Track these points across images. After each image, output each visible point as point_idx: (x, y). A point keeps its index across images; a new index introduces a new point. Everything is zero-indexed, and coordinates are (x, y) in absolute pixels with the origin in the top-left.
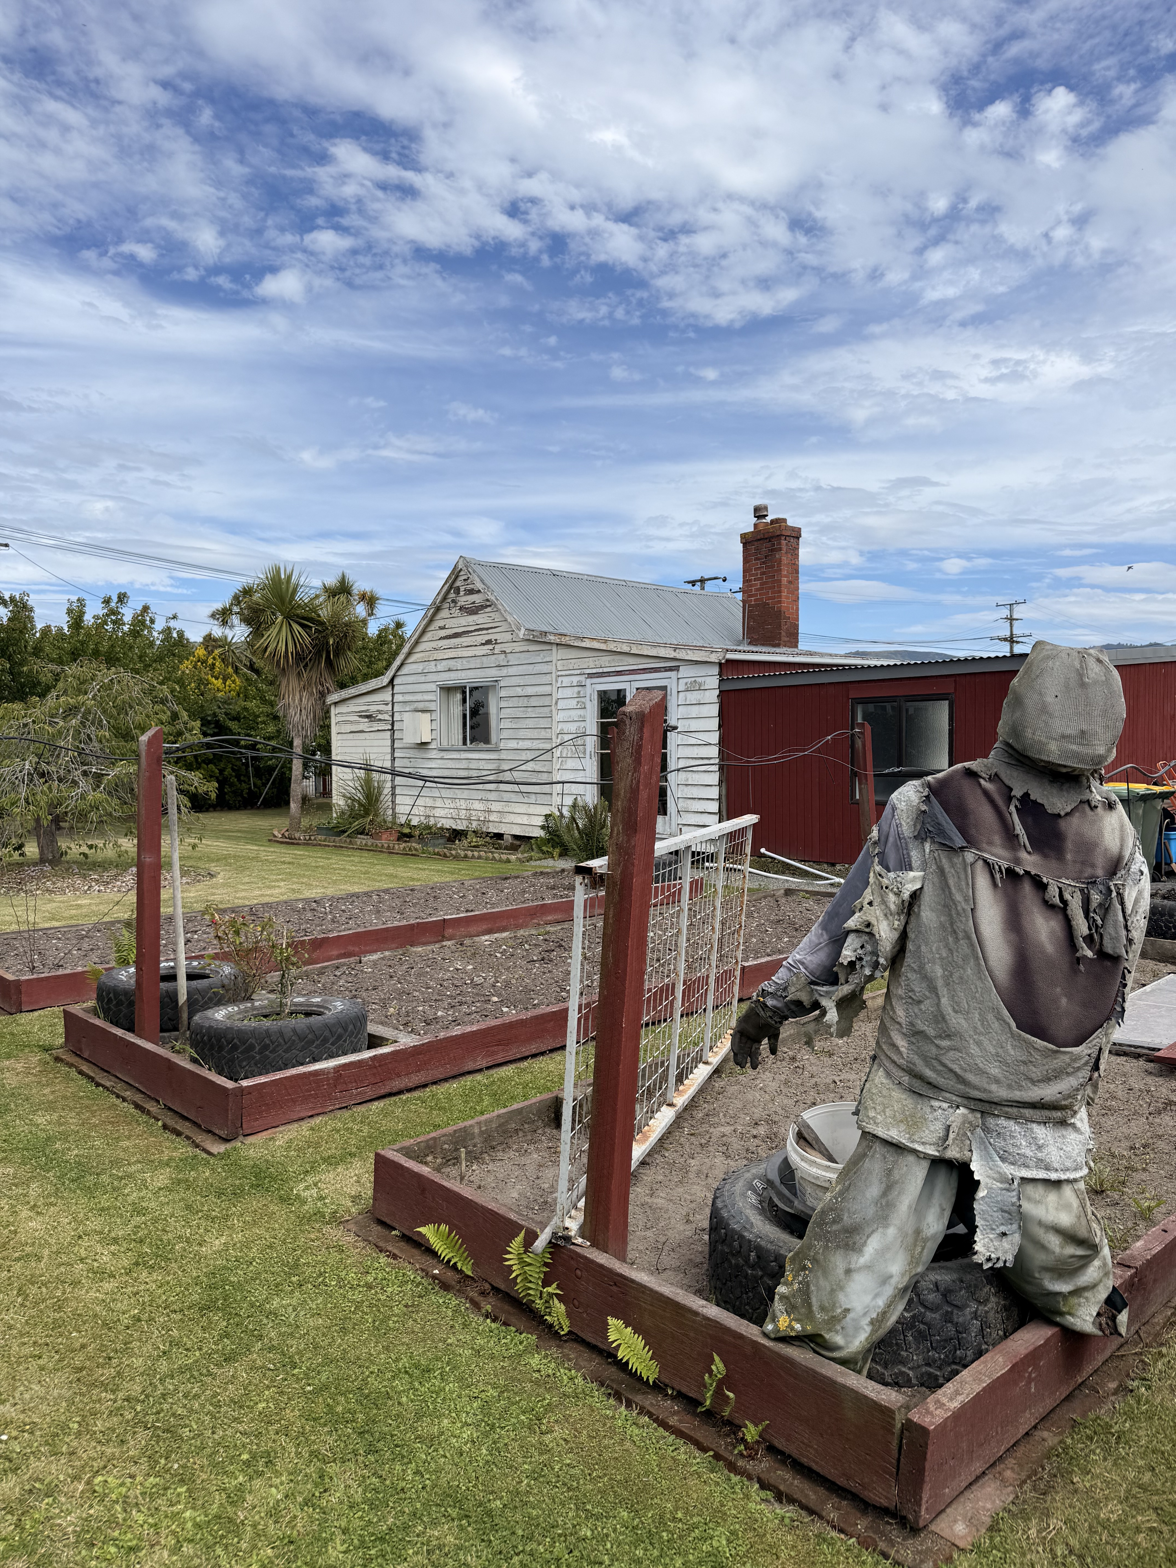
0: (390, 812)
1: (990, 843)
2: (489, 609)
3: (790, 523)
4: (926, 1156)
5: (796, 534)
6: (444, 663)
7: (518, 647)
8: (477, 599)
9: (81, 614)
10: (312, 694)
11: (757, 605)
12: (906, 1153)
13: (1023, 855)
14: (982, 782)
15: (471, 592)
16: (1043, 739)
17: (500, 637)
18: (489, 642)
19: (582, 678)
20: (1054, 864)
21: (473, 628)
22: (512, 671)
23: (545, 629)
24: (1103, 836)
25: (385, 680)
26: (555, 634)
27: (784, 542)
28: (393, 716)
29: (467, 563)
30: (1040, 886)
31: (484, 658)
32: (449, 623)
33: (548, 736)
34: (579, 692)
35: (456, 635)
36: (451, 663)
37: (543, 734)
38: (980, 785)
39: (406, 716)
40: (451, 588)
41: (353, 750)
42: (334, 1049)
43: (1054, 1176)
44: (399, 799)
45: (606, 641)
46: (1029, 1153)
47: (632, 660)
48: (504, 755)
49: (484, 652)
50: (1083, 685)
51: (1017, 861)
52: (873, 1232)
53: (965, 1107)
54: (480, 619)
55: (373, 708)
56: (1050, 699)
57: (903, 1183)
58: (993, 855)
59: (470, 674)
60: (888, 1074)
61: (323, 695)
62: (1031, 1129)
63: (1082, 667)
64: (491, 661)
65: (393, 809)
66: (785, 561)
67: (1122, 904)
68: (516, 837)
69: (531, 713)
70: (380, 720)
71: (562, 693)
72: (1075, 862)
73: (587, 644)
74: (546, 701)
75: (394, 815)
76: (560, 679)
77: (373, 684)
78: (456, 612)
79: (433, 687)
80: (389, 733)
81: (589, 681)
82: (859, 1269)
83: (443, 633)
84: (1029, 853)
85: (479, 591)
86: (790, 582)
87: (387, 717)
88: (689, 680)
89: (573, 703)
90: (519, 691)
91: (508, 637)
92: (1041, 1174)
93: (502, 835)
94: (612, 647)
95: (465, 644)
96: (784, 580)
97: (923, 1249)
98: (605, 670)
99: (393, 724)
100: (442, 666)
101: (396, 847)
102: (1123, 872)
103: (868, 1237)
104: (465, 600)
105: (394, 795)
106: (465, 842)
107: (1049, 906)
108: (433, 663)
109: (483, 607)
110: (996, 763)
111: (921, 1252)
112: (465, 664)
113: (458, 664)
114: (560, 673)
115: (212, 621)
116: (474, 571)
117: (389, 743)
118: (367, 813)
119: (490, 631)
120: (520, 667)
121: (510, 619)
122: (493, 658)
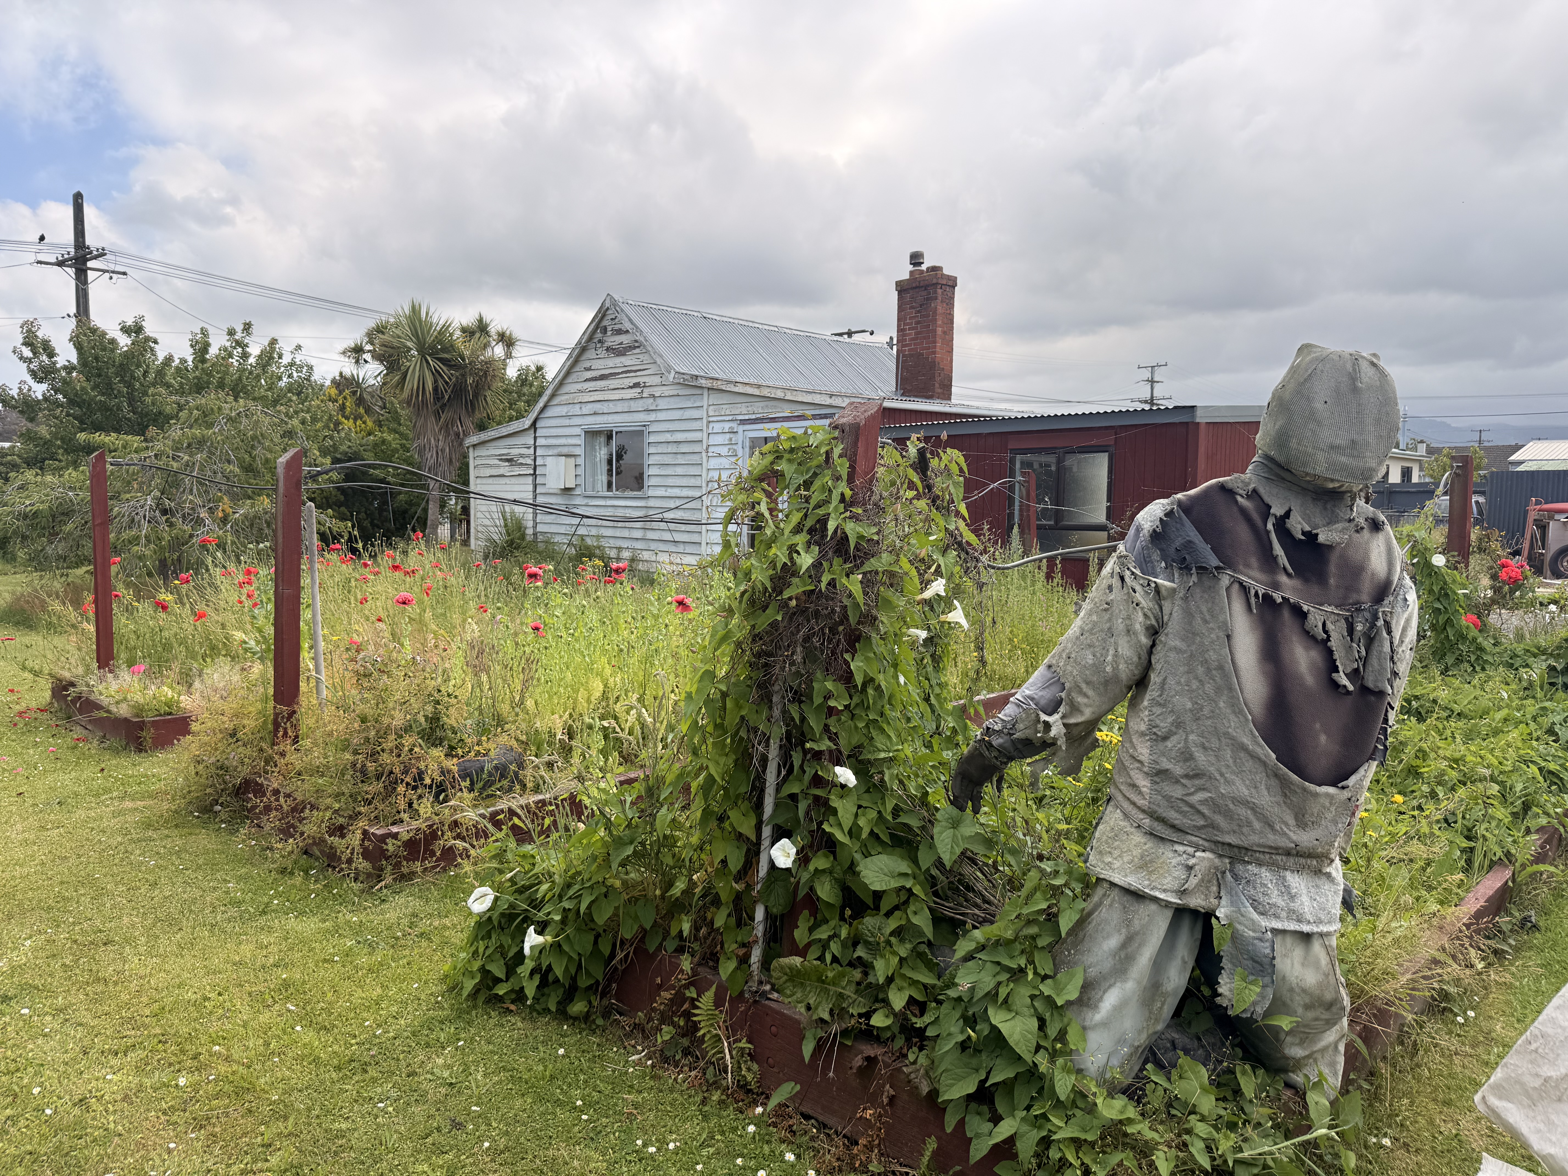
1: (1248, 566)
2: (637, 351)
3: (946, 272)
4: (1167, 904)
5: (952, 283)
6: (590, 406)
7: (668, 391)
8: (625, 339)
9: (206, 347)
10: (449, 436)
11: (911, 356)
12: (1147, 902)
13: (1283, 579)
14: (1239, 498)
15: (619, 332)
16: (1310, 450)
17: (649, 381)
18: (636, 385)
19: (734, 425)
20: (1316, 589)
21: (620, 370)
22: (661, 416)
23: (697, 373)
24: (1369, 559)
25: (527, 422)
26: (707, 378)
27: (939, 291)
28: (535, 460)
29: (615, 302)
30: (1301, 615)
31: (632, 402)
32: (595, 364)
33: (698, 483)
34: (731, 439)
35: (603, 377)
36: (598, 407)
37: (692, 482)
38: (1236, 502)
39: (549, 461)
40: (597, 327)
43: (1306, 928)
45: (759, 386)
46: (1281, 903)
47: (787, 407)
48: (652, 503)
49: (632, 396)
50: (1355, 390)
51: (1276, 586)
52: (1110, 986)
53: (1212, 851)
54: (627, 361)
55: (513, 452)
56: (1319, 405)
57: (1144, 934)
58: (1249, 578)
59: (617, 418)
60: (1126, 816)
61: (459, 439)
62: (1284, 878)
63: (1354, 370)
64: (640, 405)
66: (940, 309)
67: (1389, 632)
69: (681, 460)
70: (521, 464)
71: (714, 440)
72: (1338, 587)
73: (740, 389)
74: (696, 448)
76: (711, 425)
77: (515, 426)
78: (602, 353)
79: (577, 431)
80: (531, 478)
81: (741, 428)
82: (1094, 1027)
83: (589, 374)
84: (1289, 575)
85: (627, 331)
86: (944, 332)
87: (529, 461)
89: (724, 451)
90: (668, 437)
91: (657, 380)
92: (1292, 926)
94: (765, 392)
95: (612, 387)
96: (939, 330)
97: (1163, 1004)
98: (759, 416)
99: (535, 469)
100: (587, 409)
102: (1391, 598)
103: (1104, 993)
104: (613, 340)
107: (1308, 635)
108: (578, 406)
109: (631, 348)
110: (1254, 478)
111: (1161, 1008)
112: (612, 407)
113: (603, 407)
114: (711, 419)
115: (342, 358)
116: (622, 310)
117: (531, 488)
119: (638, 373)
120: (670, 412)
121: (659, 360)
122: (641, 402)
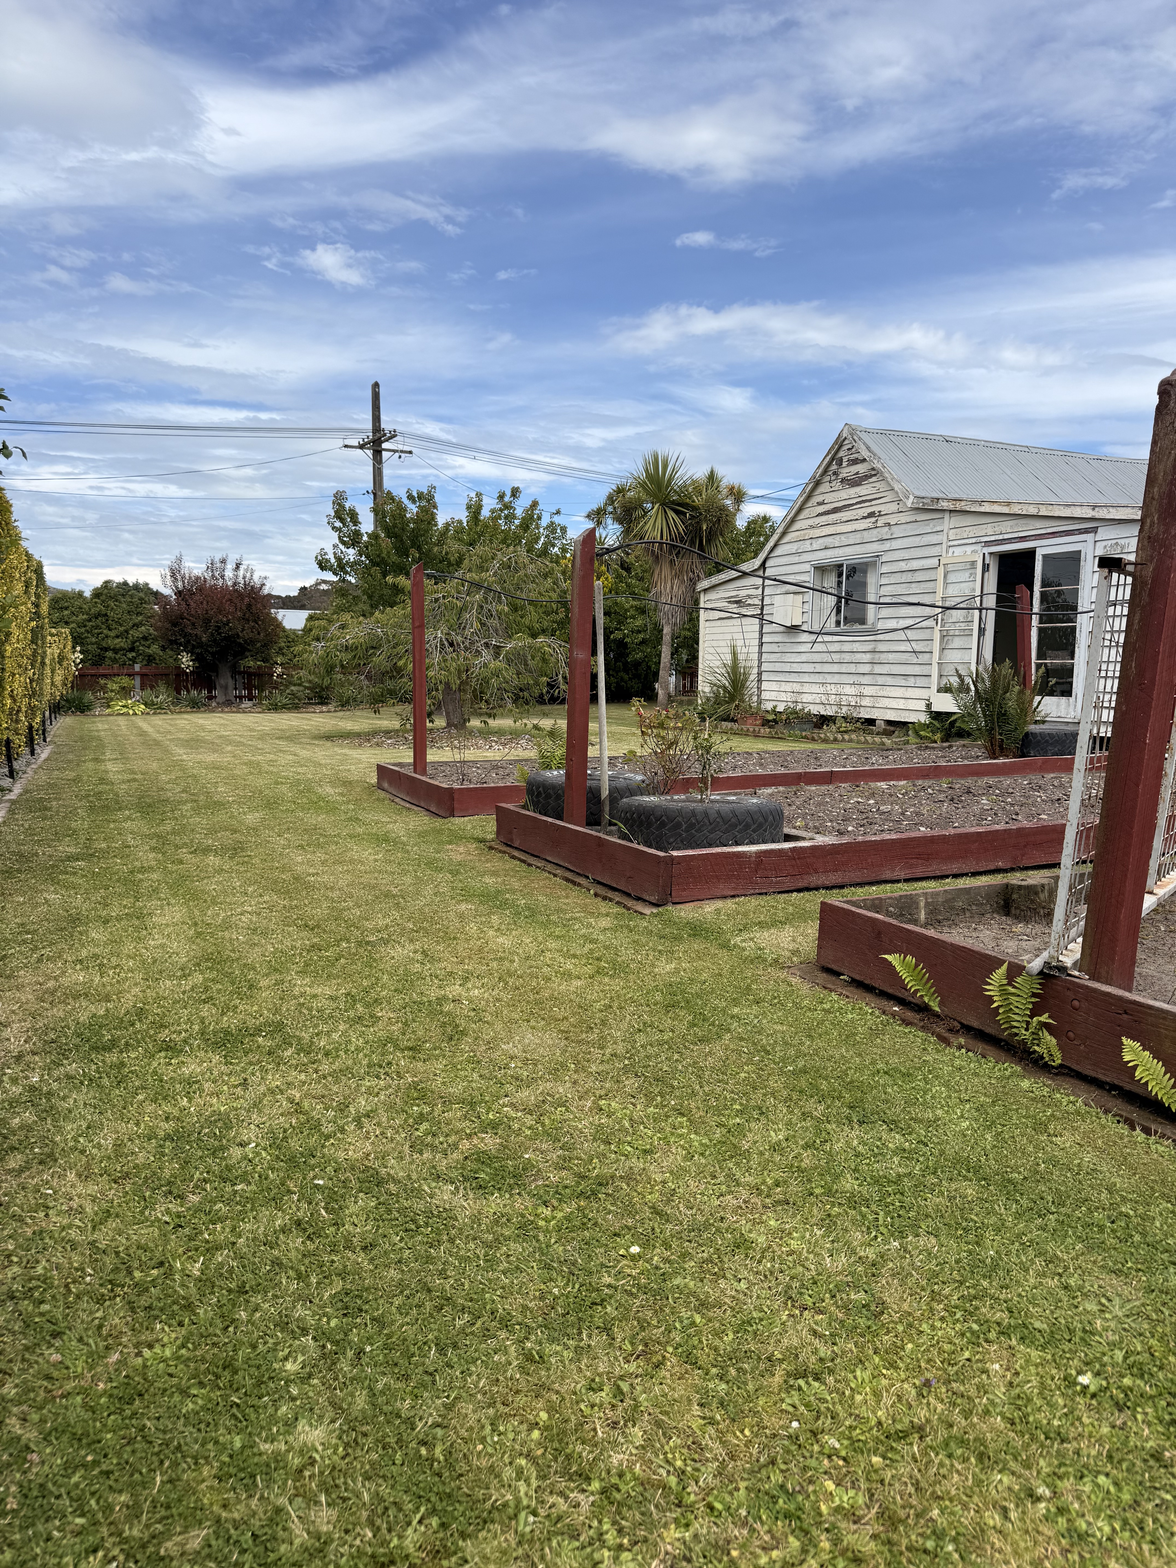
0: (755, 698)
2: (874, 479)
6: (821, 541)
7: (903, 518)
8: (861, 468)
9: (479, 507)
10: (683, 581)
15: (855, 462)
17: (884, 509)
18: (871, 515)
19: (978, 547)
21: (854, 501)
22: (895, 544)
23: (937, 494)
25: (757, 562)
26: (949, 500)
28: (762, 600)
29: (853, 431)
31: (865, 533)
32: (828, 498)
35: (835, 510)
36: (829, 541)
39: (778, 600)
40: (833, 459)
41: (720, 637)
42: (755, 836)
44: (765, 686)
45: (1009, 504)
47: (1039, 524)
48: (881, 635)
49: (865, 526)
54: (863, 490)
55: (743, 593)
59: (849, 551)
61: (693, 582)
64: (874, 535)
65: (759, 696)
68: (889, 723)
69: (915, 589)
70: (750, 605)
73: (986, 508)
74: (933, 575)
75: (760, 702)
76: (951, 550)
77: (745, 567)
78: (837, 485)
79: (807, 567)
80: (758, 618)
83: (821, 509)
85: (864, 460)
87: (757, 601)
88: (1110, 542)
90: (903, 566)
91: (894, 507)
93: (874, 720)
94: (1016, 509)
95: (845, 519)
98: (1006, 536)
99: (762, 609)
100: (817, 544)
101: (762, 731)
104: (847, 471)
105: (760, 681)
106: (834, 728)
108: (808, 542)
109: (867, 477)
112: (844, 540)
113: (836, 541)
114: (952, 543)
116: (860, 439)
117: (757, 628)
118: (732, 698)
119: (873, 503)
120: (905, 540)
121: (897, 487)
122: (875, 531)
